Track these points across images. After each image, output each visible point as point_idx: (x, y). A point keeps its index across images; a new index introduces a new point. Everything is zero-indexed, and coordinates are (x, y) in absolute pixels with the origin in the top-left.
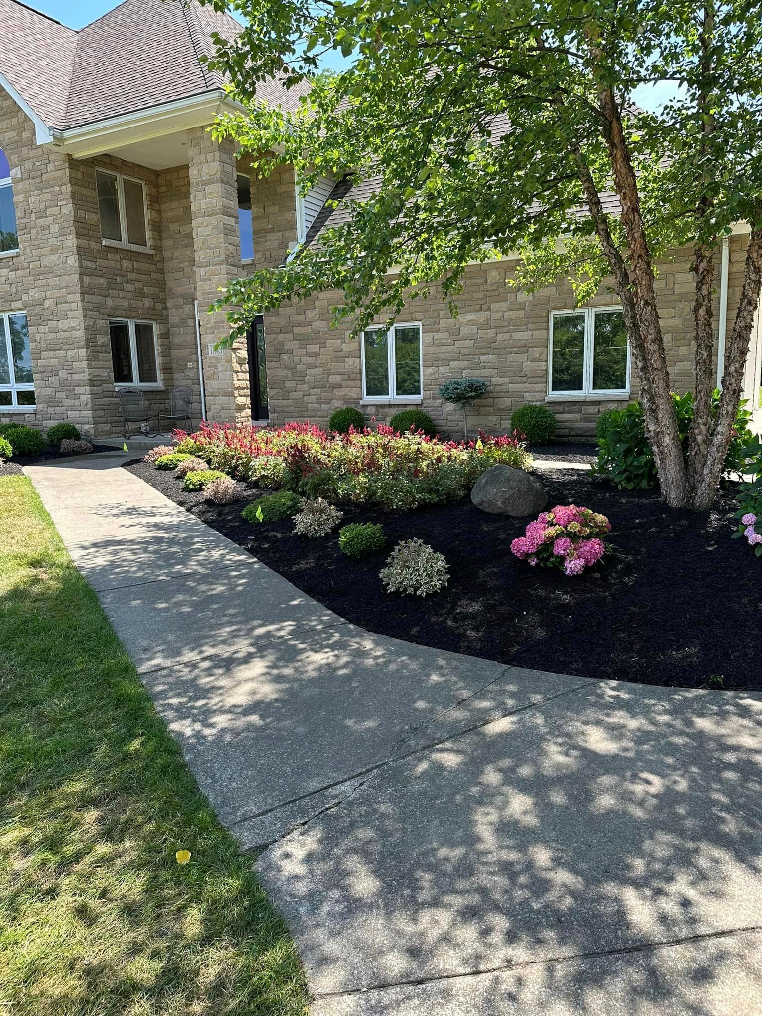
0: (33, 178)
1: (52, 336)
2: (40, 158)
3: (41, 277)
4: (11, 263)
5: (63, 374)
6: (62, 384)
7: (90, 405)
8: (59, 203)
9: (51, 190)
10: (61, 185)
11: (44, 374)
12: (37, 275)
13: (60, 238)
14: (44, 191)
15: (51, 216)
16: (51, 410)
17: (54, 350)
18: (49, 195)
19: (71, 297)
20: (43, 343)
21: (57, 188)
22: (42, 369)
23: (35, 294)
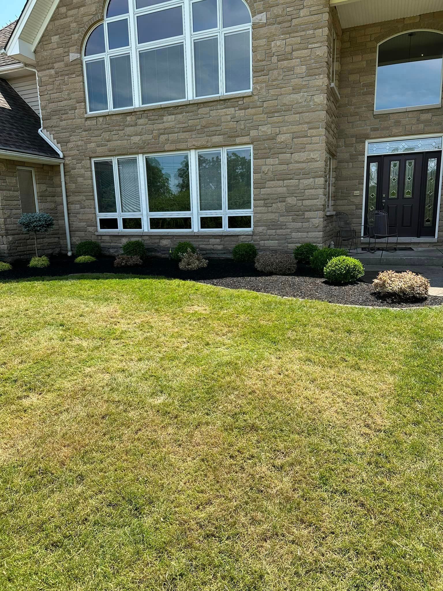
0: (279, 23)
1: (284, 167)
2: (293, 4)
3: (276, 115)
4: (240, 103)
5: (291, 201)
6: (289, 210)
7: (321, 228)
8: (310, 46)
9: (303, 33)
10: (315, 29)
11: (268, 201)
12: (271, 113)
13: (307, 79)
14: (292, 35)
15: (297, 58)
16: (270, 232)
17: (283, 180)
18: (299, 38)
19: (314, 132)
20: (270, 173)
21: (311, 32)
22: (266, 197)
23: (266, 130)
